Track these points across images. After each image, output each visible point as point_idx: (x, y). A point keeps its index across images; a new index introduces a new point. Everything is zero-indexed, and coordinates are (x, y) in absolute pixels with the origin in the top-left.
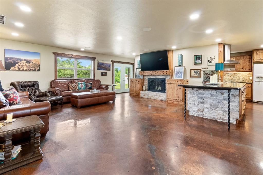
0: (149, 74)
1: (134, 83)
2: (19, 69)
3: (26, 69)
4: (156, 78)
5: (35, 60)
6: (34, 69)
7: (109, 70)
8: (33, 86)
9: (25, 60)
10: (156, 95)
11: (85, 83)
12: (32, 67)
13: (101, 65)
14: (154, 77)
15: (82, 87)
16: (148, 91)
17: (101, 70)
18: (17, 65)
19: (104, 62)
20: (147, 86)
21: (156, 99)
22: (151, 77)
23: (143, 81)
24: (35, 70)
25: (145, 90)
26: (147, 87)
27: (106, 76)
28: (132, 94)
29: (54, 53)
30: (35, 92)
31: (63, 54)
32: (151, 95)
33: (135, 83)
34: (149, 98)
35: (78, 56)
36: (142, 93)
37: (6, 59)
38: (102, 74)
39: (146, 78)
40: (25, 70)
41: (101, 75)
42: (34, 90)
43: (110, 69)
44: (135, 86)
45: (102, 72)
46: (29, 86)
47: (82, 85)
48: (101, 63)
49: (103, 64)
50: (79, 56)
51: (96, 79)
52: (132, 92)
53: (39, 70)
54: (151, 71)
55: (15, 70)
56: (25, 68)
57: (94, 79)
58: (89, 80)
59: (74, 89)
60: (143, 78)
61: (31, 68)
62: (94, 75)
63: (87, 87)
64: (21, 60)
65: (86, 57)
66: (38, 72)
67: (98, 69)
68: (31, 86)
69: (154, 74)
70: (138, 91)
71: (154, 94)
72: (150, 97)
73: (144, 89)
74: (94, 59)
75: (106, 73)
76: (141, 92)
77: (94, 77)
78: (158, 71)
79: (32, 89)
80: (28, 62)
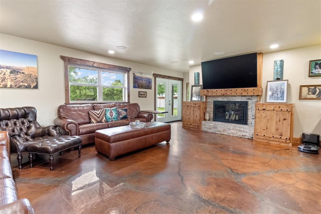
0: (218, 95)
1: (191, 108)
3: (11, 86)
4: (229, 100)
5: (28, 68)
6: (26, 85)
7: (149, 87)
8: (25, 116)
9: (7, 68)
10: (233, 129)
11: (116, 109)
12: (22, 82)
13: (138, 80)
14: (226, 99)
15: (111, 116)
16: (214, 120)
17: (139, 87)
19: (142, 76)
20: (212, 113)
21: (232, 135)
22: (220, 99)
23: (206, 105)
24: (28, 87)
25: (209, 120)
26: (212, 116)
27: (146, 97)
28: (187, 126)
29: (63, 58)
30: (29, 128)
31: (78, 61)
32: (222, 128)
33: (192, 108)
34: (219, 133)
35: (103, 65)
36: (206, 124)
38: (141, 95)
39: (211, 100)
40: (9, 86)
41: (139, 97)
42: (26, 124)
44: (193, 114)
45: (139, 92)
46: (17, 117)
47: (111, 112)
48: (139, 77)
49: (141, 78)
50: (105, 64)
51: (132, 102)
52: (187, 122)
53: (36, 87)
54: (222, 90)
56: (9, 83)
57: (129, 102)
58: (121, 104)
59: (99, 120)
60: (205, 101)
61: (21, 84)
62: (129, 96)
63: (120, 116)
65: (115, 66)
66: (35, 91)
67: (134, 87)
68: (19, 116)
69: (229, 93)
70: (199, 122)
71: (227, 127)
72: (220, 131)
73: (207, 118)
74: (127, 70)
75: (146, 92)
76: (203, 122)
77: (129, 99)
78: (236, 89)
79: (23, 123)
80: (14, 71)
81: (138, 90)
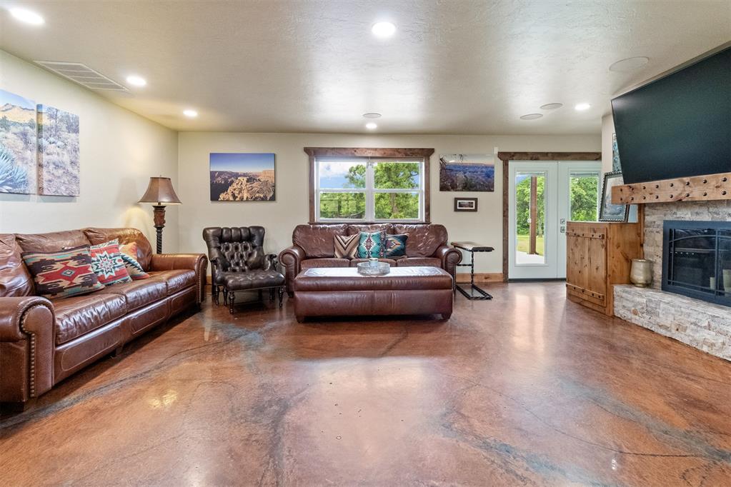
0: (661, 200)
1: (583, 243)
2: (235, 197)
3: (247, 198)
4: (718, 218)
5: (265, 172)
6: (262, 196)
7: (489, 188)
8: (250, 238)
9: (244, 175)
10: (709, 327)
11: (379, 236)
12: (258, 192)
13: (452, 173)
14: (705, 216)
15: (368, 247)
16: (665, 289)
17: (454, 187)
18: (230, 189)
19: (464, 162)
20: (660, 261)
21: (705, 349)
22: (686, 215)
23: (639, 235)
24: (264, 199)
25: (648, 285)
26: (658, 271)
27: (476, 210)
29: (307, 150)
30: (250, 255)
31: (329, 150)
32: (671, 318)
33: (587, 242)
34: (662, 332)
35: (372, 152)
36: (624, 295)
37: (213, 175)
38: (458, 207)
39: (656, 220)
40: (245, 199)
41: (456, 210)
42: (249, 250)
43: (493, 186)
44: (590, 258)
45: (456, 199)
46: (240, 239)
47: (369, 241)
48: (455, 165)
49: (463, 168)
50: (376, 149)
51: (434, 221)
52: (574, 283)
53: (273, 199)
54: (675, 181)
55: (228, 200)
56: (245, 195)
57: (428, 221)
58: (405, 226)
59: (345, 253)
60: (636, 221)
61: (257, 195)
62: (428, 209)
63: (389, 250)
64: (237, 175)
65: (397, 150)
66: (272, 204)
67: (443, 188)
68: (243, 238)
69: (696, 194)
70: (604, 286)
71: (689, 315)
72: (667, 328)
73: (639, 272)
74: (426, 154)
75: (476, 200)
76: (618, 289)
77: (428, 216)
78: (722, 176)
79: (246, 248)
80: (251, 179)
81: (453, 194)
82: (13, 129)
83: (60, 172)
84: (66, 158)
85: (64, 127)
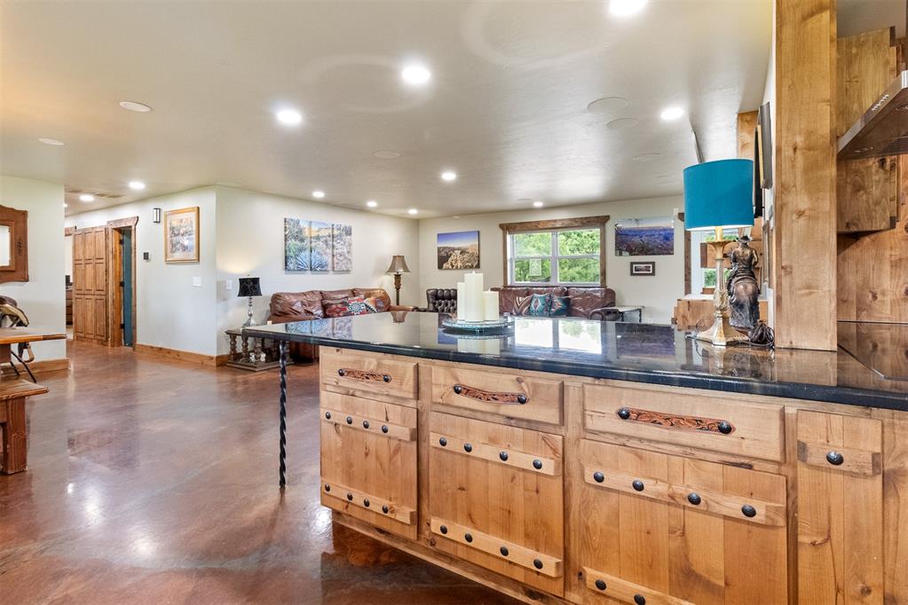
2: (453, 266)
3: (461, 266)
5: (472, 246)
6: (470, 265)
7: (668, 250)
9: (459, 249)
12: (468, 262)
13: (628, 238)
15: (536, 307)
17: (631, 253)
18: (450, 259)
19: (640, 226)
24: (471, 267)
27: (653, 274)
29: (502, 226)
37: (439, 249)
38: (635, 271)
40: (459, 267)
41: (632, 274)
43: (672, 249)
45: (632, 264)
48: (630, 231)
49: (639, 233)
51: (610, 286)
53: (478, 266)
55: (448, 269)
56: (459, 264)
57: (603, 285)
61: (467, 264)
62: (604, 274)
63: (552, 310)
64: (454, 249)
65: (575, 219)
67: (619, 251)
74: (602, 221)
75: (653, 263)
77: (604, 280)
80: (463, 252)
81: (627, 259)
82: (322, 240)
83: (342, 258)
84: (345, 251)
85: (344, 233)
